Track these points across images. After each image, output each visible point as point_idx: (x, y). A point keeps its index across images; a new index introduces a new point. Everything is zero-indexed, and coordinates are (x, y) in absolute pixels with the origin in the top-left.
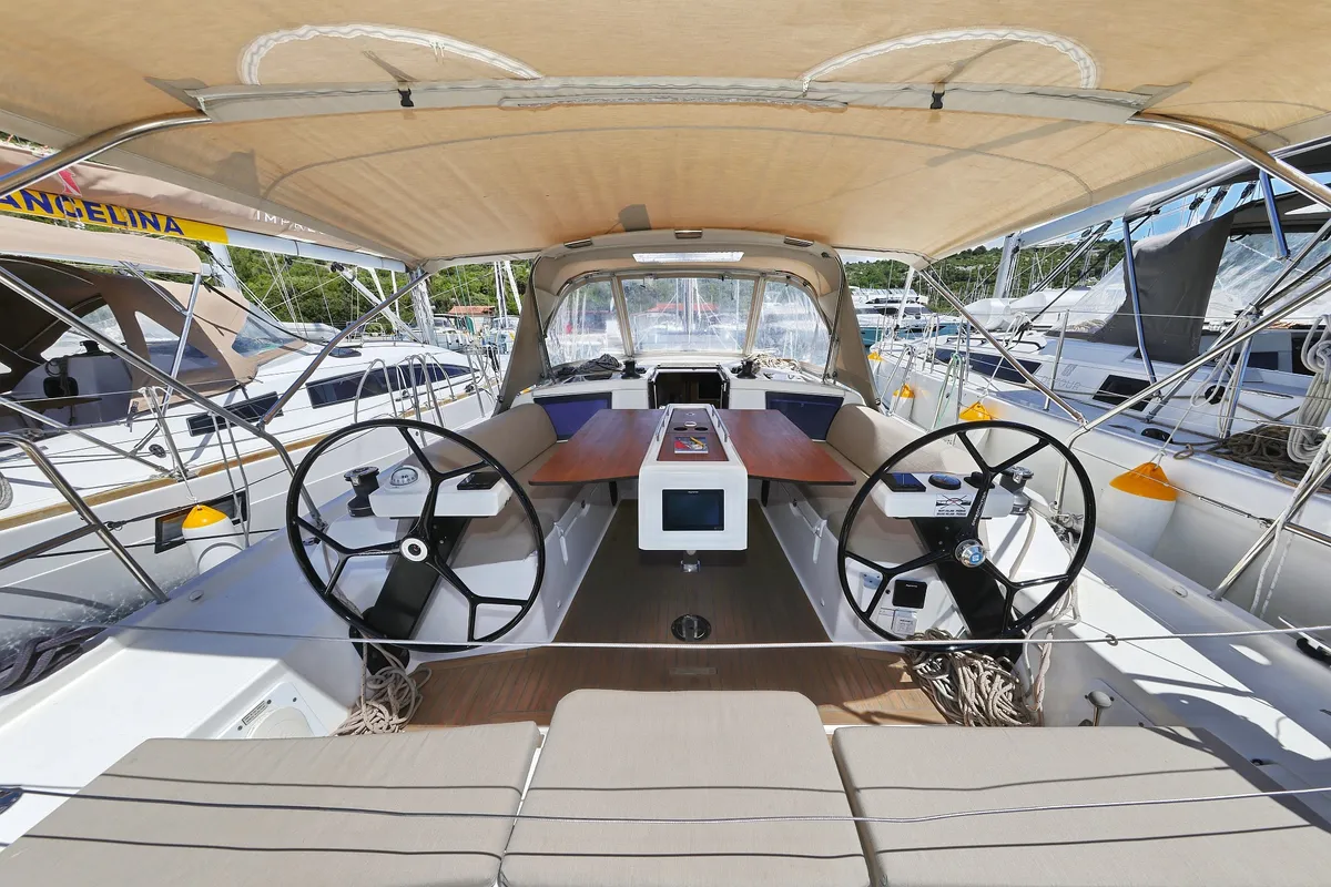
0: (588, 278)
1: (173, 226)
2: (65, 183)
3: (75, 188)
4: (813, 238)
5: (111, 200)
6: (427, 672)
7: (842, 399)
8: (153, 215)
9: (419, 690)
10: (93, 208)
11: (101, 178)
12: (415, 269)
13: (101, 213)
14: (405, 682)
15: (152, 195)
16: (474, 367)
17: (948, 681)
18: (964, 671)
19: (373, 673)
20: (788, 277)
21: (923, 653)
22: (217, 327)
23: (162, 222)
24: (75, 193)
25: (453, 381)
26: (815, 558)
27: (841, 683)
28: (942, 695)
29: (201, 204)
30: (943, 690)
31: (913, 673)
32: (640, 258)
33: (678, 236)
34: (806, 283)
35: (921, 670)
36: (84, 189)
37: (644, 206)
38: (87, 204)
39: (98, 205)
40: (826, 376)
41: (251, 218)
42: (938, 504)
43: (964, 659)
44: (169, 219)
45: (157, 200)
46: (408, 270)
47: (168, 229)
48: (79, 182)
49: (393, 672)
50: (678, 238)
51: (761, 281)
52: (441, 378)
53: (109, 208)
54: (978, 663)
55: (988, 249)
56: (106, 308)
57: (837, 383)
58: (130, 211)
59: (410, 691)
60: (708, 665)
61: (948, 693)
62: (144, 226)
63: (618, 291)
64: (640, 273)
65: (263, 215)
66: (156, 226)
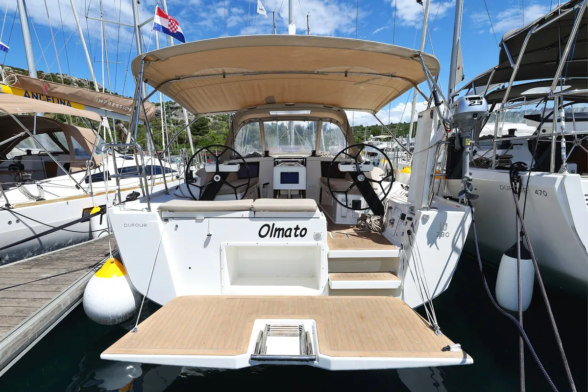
0: (250, 121)
2: (45, 90)
3: (47, 91)
4: (334, 105)
5: (53, 95)
8: (64, 100)
11: (55, 87)
13: (50, 99)
20: (331, 120)
22: (91, 143)
23: (66, 102)
24: (46, 93)
32: (272, 113)
33: (286, 105)
34: (337, 122)
36: (49, 92)
37: (273, 97)
38: (47, 97)
41: (94, 101)
42: (353, 167)
44: (68, 102)
46: (145, 123)
47: (68, 105)
48: (49, 89)
51: (320, 122)
53: (53, 97)
58: (58, 98)
62: (61, 104)
63: (262, 126)
64: (271, 119)
65: (98, 100)
66: (64, 104)
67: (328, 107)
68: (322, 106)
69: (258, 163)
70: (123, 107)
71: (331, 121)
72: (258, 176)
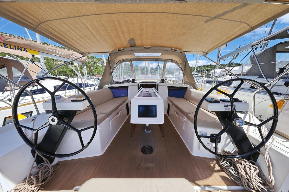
0: (124, 61)
1: (25, 50)
3: (2, 40)
4: (178, 48)
5: (10, 44)
6: (59, 164)
7: (187, 88)
8: (21, 48)
9: (53, 172)
10: (5, 45)
11: (9, 39)
12: (84, 63)
13: (8, 46)
14: (49, 168)
15: (21, 43)
16: (96, 85)
17: (234, 169)
18: (238, 165)
19: (38, 165)
21: (223, 158)
22: (33, 72)
23: (23, 49)
24: (2, 41)
25: (91, 87)
26: (184, 128)
27: (197, 169)
28: (233, 174)
29: (33, 46)
30: (232, 172)
31: (220, 166)
32: (136, 55)
34: (176, 62)
35: (223, 165)
36: (4, 41)
37: (134, 39)
39: (7, 45)
40: (182, 83)
41: (45, 50)
42: (225, 107)
43: (238, 161)
44: (25, 49)
45: (22, 44)
46: (82, 63)
47: (24, 51)
48: (3, 39)
49: (45, 164)
50: (145, 48)
51: (166, 62)
52: (88, 86)
53: (10, 45)
54: (243, 162)
55: (212, 65)
56: (5, 68)
57: (185, 85)
58: (15, 46)
59: (50, 172)
60: (152, 163)
61: (235, 173)
62: (18, 50)
63: (131, 64)
64: (137, 60)
65: (48, 50)
66: (21, 50)
67: (173, 50)
68: (170, 49)
69: (127, 87)
70: (66, 55)
71: (172, 61)
72: (127, 96)
